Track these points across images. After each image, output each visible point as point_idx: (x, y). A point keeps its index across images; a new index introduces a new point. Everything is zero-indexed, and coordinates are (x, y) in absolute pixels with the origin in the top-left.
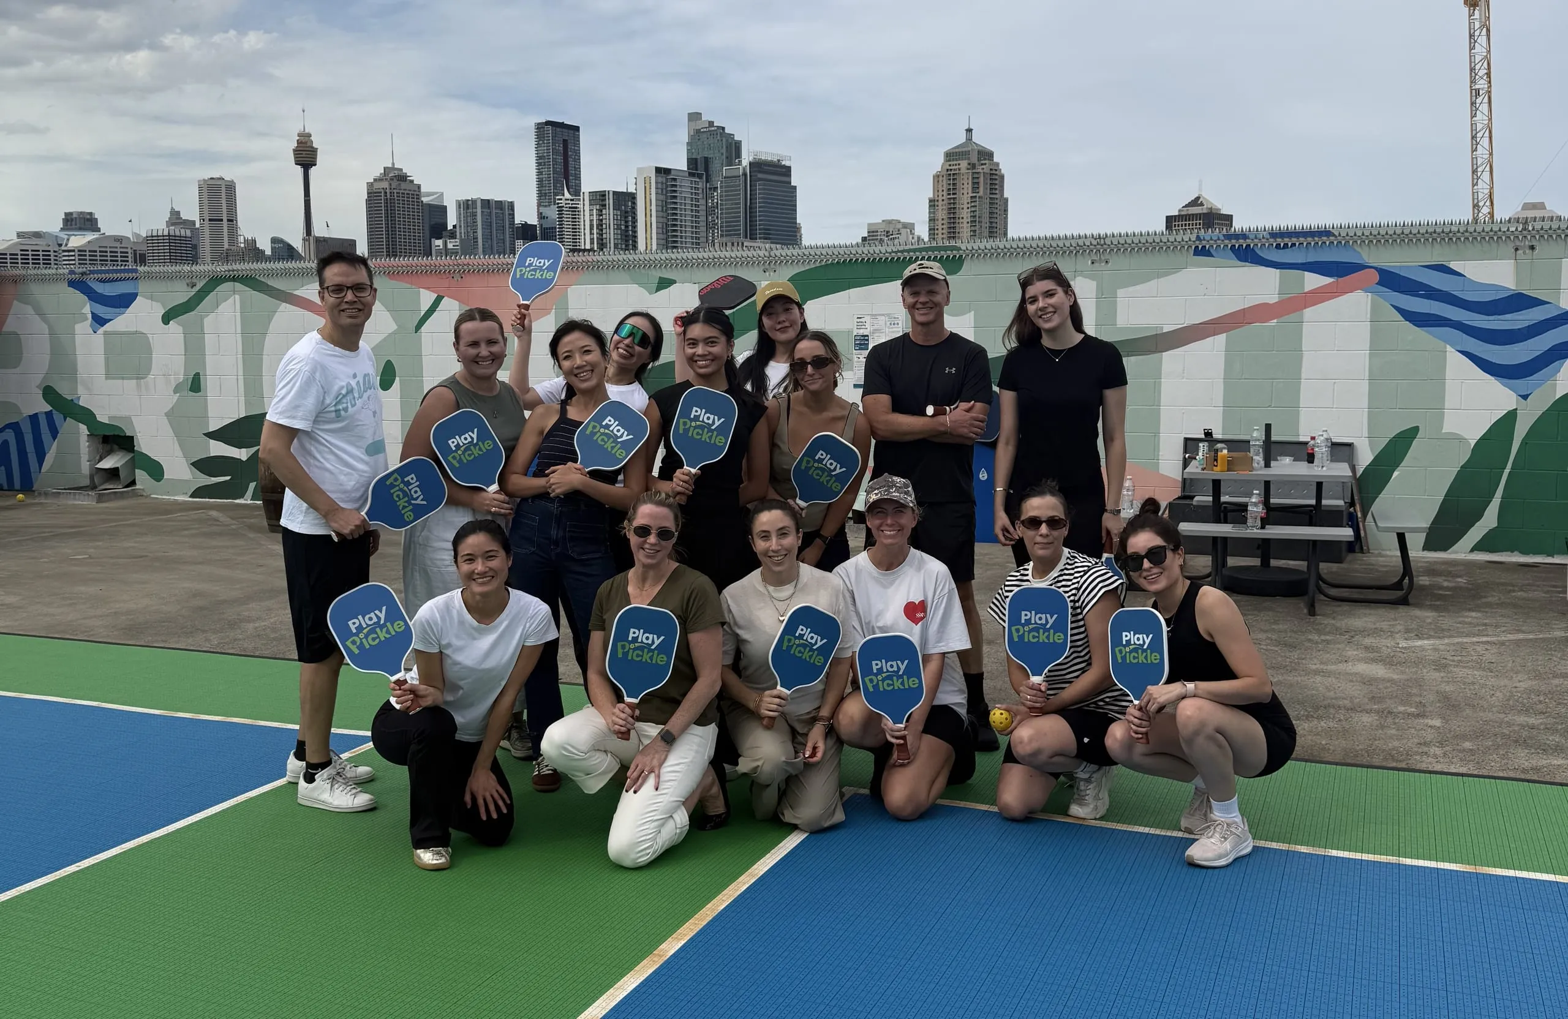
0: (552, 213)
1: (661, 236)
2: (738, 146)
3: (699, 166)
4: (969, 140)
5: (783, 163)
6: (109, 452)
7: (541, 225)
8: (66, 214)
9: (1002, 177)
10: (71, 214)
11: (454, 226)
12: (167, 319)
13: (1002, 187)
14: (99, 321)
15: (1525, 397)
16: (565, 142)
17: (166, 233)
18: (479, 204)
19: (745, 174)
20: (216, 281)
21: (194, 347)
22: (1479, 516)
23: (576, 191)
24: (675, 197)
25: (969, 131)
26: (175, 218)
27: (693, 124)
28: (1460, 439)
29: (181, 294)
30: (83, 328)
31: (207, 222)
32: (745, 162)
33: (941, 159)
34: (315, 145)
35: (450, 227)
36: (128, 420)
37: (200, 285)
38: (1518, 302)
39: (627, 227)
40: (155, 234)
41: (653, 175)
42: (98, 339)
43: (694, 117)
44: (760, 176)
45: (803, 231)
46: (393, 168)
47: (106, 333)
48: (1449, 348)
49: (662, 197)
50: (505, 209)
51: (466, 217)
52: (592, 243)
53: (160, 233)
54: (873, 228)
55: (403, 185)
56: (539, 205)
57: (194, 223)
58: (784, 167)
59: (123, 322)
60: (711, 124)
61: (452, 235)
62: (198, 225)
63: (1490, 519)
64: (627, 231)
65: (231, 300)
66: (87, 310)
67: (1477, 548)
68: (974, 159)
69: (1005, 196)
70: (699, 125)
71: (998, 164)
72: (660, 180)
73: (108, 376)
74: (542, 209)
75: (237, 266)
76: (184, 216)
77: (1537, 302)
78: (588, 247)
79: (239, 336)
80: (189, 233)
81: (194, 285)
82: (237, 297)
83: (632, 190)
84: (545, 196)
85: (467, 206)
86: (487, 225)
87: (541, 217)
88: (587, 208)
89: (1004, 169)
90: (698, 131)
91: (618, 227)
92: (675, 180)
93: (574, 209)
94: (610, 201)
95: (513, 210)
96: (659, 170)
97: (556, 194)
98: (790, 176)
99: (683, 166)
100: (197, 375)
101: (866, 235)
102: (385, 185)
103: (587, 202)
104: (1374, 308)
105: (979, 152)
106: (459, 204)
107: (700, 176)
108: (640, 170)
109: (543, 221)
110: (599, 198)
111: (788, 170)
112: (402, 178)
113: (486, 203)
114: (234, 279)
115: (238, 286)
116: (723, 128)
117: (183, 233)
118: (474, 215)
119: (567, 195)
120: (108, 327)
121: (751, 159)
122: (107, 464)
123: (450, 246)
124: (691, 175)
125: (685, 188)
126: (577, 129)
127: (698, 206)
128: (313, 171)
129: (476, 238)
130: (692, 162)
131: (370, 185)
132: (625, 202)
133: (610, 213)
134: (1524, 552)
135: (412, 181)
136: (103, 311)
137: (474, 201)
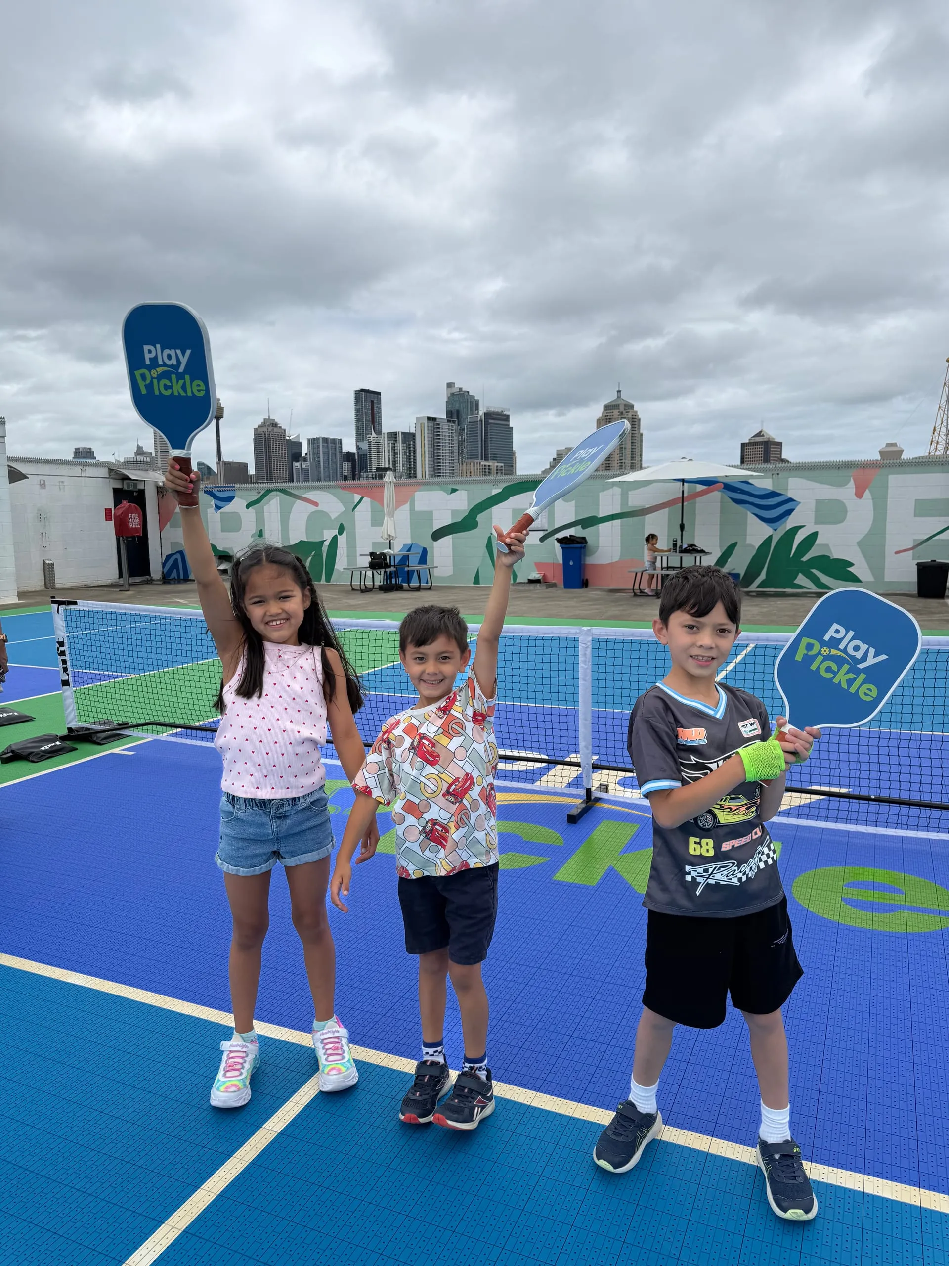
0: (364, 445)
1: (431, 459)
2: (477, 403)
3: (454, 415)
4: (619, 397)
5: (505, 413)
6: (221, 563)
7: (358, 453)
8: (76, 449)
9: (639, 420)
10: (79, 448)
11: (306, 454)
12: (248, 506)
13: (639, 426)
14: (218, 508)
15: (775, 530)
16: (372, 402)
17: (135, 460)
18: (321, 440)
19: (481, 421)
20: (269, 491)
21: (260, 519)
22: (759, 575)
23: (379, 432)
24: (439, 435)
25: (619, 391)
26: (140, 451)
27: (449, 389)
28: (753, 546)
29: (254, 497)
30: (211, 511)
31: (159, 453)
32: (481, 413)
33: (602, 409)
34: (222, 406)
35: (303, 455)
36: (231, 549)
37: (262, 492)
38: (773, 494)
39: (410, 454)
40: (129, 460)
41: (426, 421)
42: (217, 516)
43: (450, 385)
44: (491, 421)
45: (517, 455)
46: (269, 419)
47: (221, 513)
48: (748, 512)
49: (431, 435)
50: (336, 443)
51: (313, 448)
52: (389, 464)
53: (132, 460)
54: (561, 453)
55: (275, 430)
56: (357, 441)
57: (151, 453)
58: (505, 415)
59: (229, 508)
60: (461, 389)
61: (305, 460)
62: (153, 455)
63: (763, 576)
64: (410, 456)
65: (275, 500)
66: (213, 503)
67: (758, 587)
68: (622, 408)
69: (641, 432)
70: (454, 390)
71: (636, 412)
72: (430, 425)
73: (222, 531)
74: (358, 443)
75: (278, 485)
76: (145, 449)
77: (779, 494)
78: (387, 466)
79: (279, 514)
80: (149, 460)
81: (259, 493)
82: (278, 498)
83: (413, 431)
84: (360, 435)
85: (313, 442)
86: (326, 453)
87: (358, 448)
88: (386, 442)
89: (640, 415)
90: (453, 394)
91: (405, 453)
92: (439, 424)
93: (378, 443)
94: (400, 438)
95: (341, 443)
96: (429, 419)
97: (368, 434)
98: (508, 421)
99: (443, 416)
100: (261, 530)
101: (555, 457)
102: (265, 429)
103: (386, 439)
104: (722, 498)
105: (625, 405)
106: (309, 440)
107: (454, 422)
108: (418, 419)
109: (359, 451)
110: (393, 436)
111: (507, 418)
112: (275, 425)
113: (325, 440)
114: (277, 490)
115: (278, 493)
116: (468, 392)
117: (145, 460)
118: (318, 447)
119: (374, 435)
120: (222, 510)
121: (485, 411)
122: (222, 567)
123: (304, 466)
124: (449, 421)
125: (445, 429)
126: (379, 394)
127: (453, 440)
128: (221, 421)
129: (319, 461)
130: (449, 414)
131: (255, 430)
132: (409, 438)
133: (400, 446)
134: (775, 588)
135: (280, 427)
136: (219, 503)
137: (318, 439)
